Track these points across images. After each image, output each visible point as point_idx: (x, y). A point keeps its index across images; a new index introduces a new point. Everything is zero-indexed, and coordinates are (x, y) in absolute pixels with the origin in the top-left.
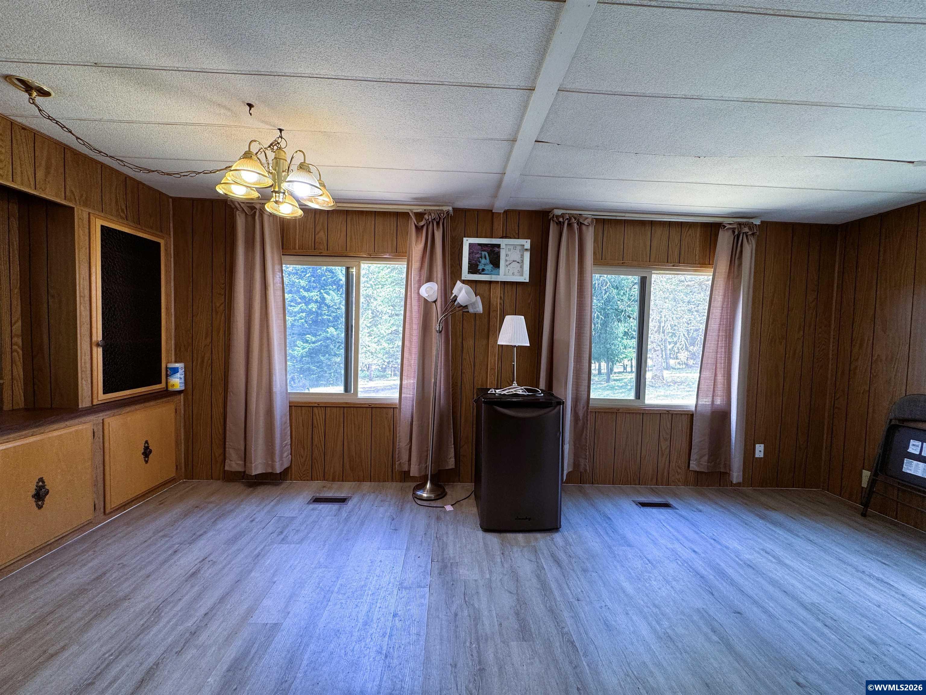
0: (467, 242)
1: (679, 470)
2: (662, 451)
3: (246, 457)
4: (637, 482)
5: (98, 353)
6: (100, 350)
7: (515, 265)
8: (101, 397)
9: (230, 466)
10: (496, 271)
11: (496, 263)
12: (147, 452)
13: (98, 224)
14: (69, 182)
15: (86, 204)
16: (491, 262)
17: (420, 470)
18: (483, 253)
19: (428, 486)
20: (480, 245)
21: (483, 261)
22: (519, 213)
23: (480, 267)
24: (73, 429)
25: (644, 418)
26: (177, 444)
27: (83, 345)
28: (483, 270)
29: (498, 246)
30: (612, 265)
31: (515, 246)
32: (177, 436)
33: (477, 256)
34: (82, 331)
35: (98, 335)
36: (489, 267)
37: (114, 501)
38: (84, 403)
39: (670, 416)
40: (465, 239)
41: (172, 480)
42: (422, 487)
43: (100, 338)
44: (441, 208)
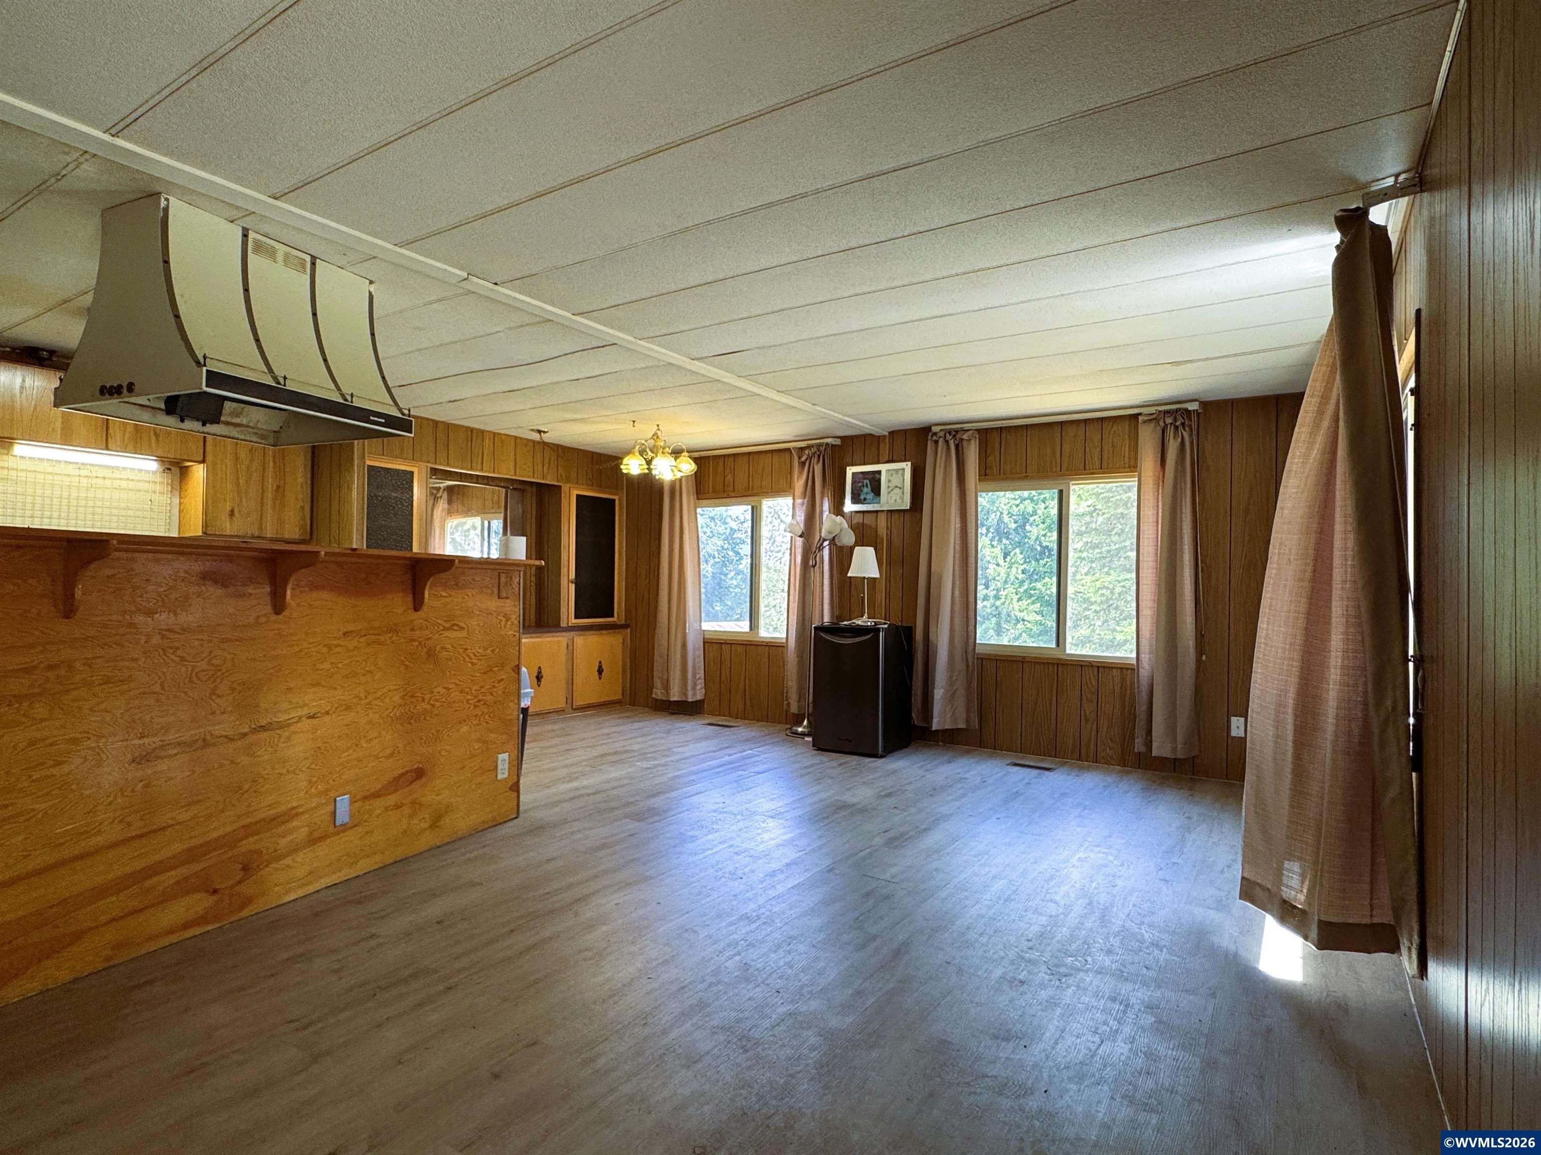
0: (850, 471)
1: (1111, 745)
2: (1086, 716)
3: (667, 687)
4: (1053, 753)
5: (572, 587)
6: (573, 586)
7: (897, 491)
8: (574, 621)
9: (656, 694)
10: (876, 500)
11: (877, 491)
12: (600, 671)
13: (575, 493)
14: (560, 469)
15: (568, 481)
16: (873, 490)
17: (799, 707)
18: (865, 481)
19: (805, 722)
20: (862, 473)
21: (865, 490)
22: (905, 432)
23: (862, 497)
24: (556, 639)
25: (1060, 669)
26: (624, 670)
27: (564, 581)
28: (865, 499)
29: (879, 472)
30: (1013, 479)
31: (897, 471)
32: (624, 665)
33: (860, 484)
34: (564, 571)
35: (573, 575)
36: (870, 496)
37: (578, 702)
38: (563, 624)
39: (1096, 670)
40: (848, 468)
41: (618, 702)
42: (800, 724)
43: (574, 577)
44: (821, 441)
